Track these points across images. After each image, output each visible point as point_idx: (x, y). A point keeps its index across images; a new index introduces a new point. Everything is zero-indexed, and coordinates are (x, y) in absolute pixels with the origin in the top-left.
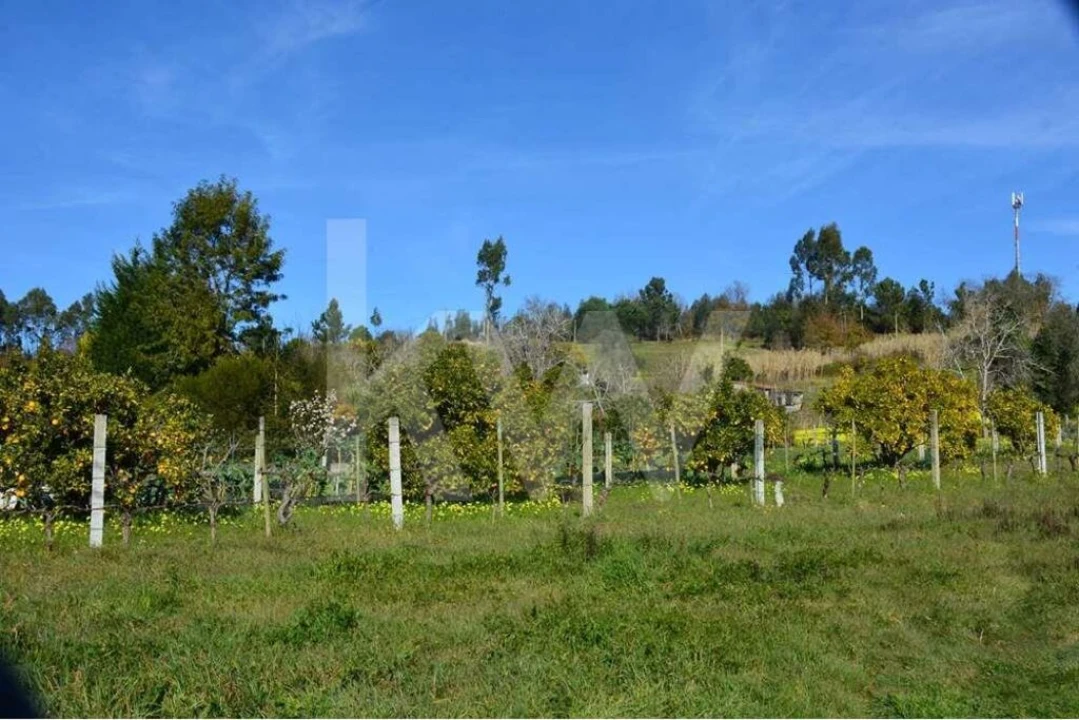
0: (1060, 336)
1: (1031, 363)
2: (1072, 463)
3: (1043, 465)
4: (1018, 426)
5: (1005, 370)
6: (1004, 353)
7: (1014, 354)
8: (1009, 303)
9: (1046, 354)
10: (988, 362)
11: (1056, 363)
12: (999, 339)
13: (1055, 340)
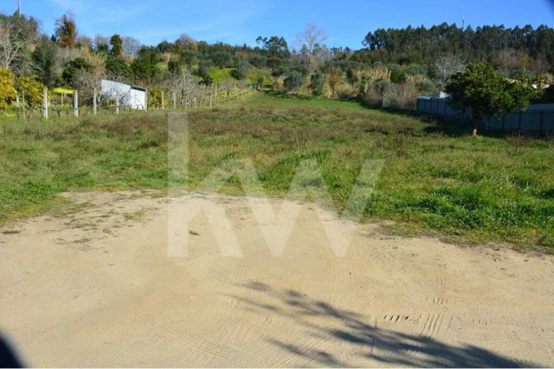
0: (46, 52)
1: (32, 65)
2: (59, 113)
3: (46, 114)
4: (31, 95)
5: (18, 67)
6: (18, 58)
7: (23, 58)
8: (20, 31)
9: (39, 61)
10: (8, 62)
11: (44, 66)
12: (15, 49)
13: (44, 54)
